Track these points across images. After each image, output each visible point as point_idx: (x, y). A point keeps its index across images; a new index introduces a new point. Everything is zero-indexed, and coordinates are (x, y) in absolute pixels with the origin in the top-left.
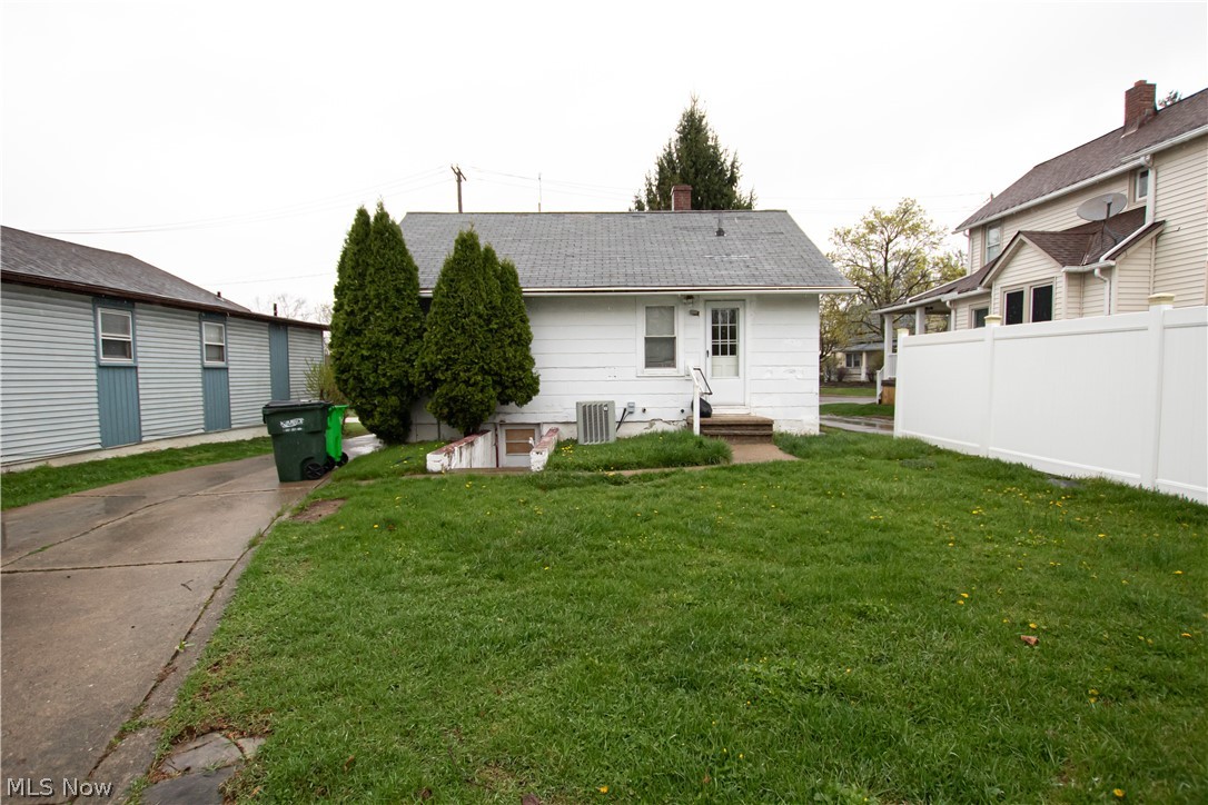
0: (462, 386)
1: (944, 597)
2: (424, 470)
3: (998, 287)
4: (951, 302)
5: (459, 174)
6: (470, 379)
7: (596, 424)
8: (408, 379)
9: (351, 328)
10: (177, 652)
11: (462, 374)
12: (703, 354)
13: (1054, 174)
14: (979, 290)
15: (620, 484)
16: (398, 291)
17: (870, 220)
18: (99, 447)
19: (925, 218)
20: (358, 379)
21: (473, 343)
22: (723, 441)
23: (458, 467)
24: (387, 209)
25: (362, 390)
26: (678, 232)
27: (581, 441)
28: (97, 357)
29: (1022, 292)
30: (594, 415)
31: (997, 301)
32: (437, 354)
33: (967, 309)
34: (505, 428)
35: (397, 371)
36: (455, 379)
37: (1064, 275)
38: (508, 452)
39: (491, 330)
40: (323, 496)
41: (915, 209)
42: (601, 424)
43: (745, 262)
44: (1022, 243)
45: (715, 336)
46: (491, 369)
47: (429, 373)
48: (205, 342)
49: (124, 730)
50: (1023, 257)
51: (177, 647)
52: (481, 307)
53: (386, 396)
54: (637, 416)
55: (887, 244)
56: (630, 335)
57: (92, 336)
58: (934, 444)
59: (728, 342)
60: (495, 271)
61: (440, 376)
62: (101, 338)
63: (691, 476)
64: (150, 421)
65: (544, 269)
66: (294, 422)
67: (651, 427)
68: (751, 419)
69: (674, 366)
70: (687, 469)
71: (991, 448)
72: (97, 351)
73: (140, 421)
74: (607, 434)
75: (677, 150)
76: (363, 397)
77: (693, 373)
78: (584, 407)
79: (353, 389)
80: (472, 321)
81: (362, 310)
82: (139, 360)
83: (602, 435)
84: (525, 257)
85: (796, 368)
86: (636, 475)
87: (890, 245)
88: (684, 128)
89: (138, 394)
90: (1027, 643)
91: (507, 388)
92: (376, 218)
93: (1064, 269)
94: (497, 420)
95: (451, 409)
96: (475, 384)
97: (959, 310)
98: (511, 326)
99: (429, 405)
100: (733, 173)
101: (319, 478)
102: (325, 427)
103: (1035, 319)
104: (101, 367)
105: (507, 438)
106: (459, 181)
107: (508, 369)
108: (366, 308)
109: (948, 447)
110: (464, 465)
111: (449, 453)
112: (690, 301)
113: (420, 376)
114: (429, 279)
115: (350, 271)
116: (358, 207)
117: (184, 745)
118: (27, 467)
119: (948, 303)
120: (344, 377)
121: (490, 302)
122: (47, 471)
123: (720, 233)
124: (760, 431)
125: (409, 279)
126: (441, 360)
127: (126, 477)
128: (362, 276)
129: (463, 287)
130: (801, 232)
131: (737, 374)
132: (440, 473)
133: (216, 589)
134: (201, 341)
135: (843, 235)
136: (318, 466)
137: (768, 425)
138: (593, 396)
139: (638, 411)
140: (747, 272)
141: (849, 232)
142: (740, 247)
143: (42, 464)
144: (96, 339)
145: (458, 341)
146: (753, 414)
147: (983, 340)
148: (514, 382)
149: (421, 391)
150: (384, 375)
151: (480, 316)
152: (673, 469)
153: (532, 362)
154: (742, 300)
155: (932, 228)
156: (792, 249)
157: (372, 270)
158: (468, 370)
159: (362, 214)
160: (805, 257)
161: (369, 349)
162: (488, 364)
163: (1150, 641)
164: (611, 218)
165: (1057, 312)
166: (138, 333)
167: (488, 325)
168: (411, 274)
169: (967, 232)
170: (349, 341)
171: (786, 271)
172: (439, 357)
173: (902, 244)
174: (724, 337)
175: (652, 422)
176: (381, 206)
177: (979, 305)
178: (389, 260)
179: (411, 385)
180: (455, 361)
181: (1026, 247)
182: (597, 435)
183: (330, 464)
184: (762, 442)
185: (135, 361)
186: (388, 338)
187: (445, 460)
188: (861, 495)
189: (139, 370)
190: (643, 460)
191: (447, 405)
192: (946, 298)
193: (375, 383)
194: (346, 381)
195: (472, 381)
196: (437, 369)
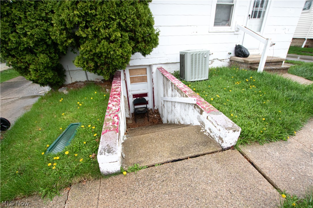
0: (104, 42)
7: (199, 67)
8: (50, 38)
11: (102, 31)
12: (247, 15)
27: (189, 79)
30: (198, 61)
32: (73, 9)
35: (37, 30)
36: (95, 36)
38: (131, 83)
42: (202, 67)
46: (127, 26)
47: (70, 31)
53: (36, 54)
59: (259, 9)
61: (80, 33)
67: (212, 63)
69: (229, 25)
74: (205, 73)
78: (193, 55)
83: (202, 74)
95: (96, 63)
99: (76, 61)
105: (130, 75)
113: (61, 34)
124: (277, 65)
126: (78, 16)
131: (260, 31)
137: (282, 62)
149: (66, 48)
150: (25, 35)
158: (107, 27)
162: (124, 21)
172: (76, 12)
175: (213, 60)
179: (55, 44)
180: (93, 17)
182: (198, 74)
184: (284, 73)
191: (92, 60)
195: (113, 37)
196: (76, 26)
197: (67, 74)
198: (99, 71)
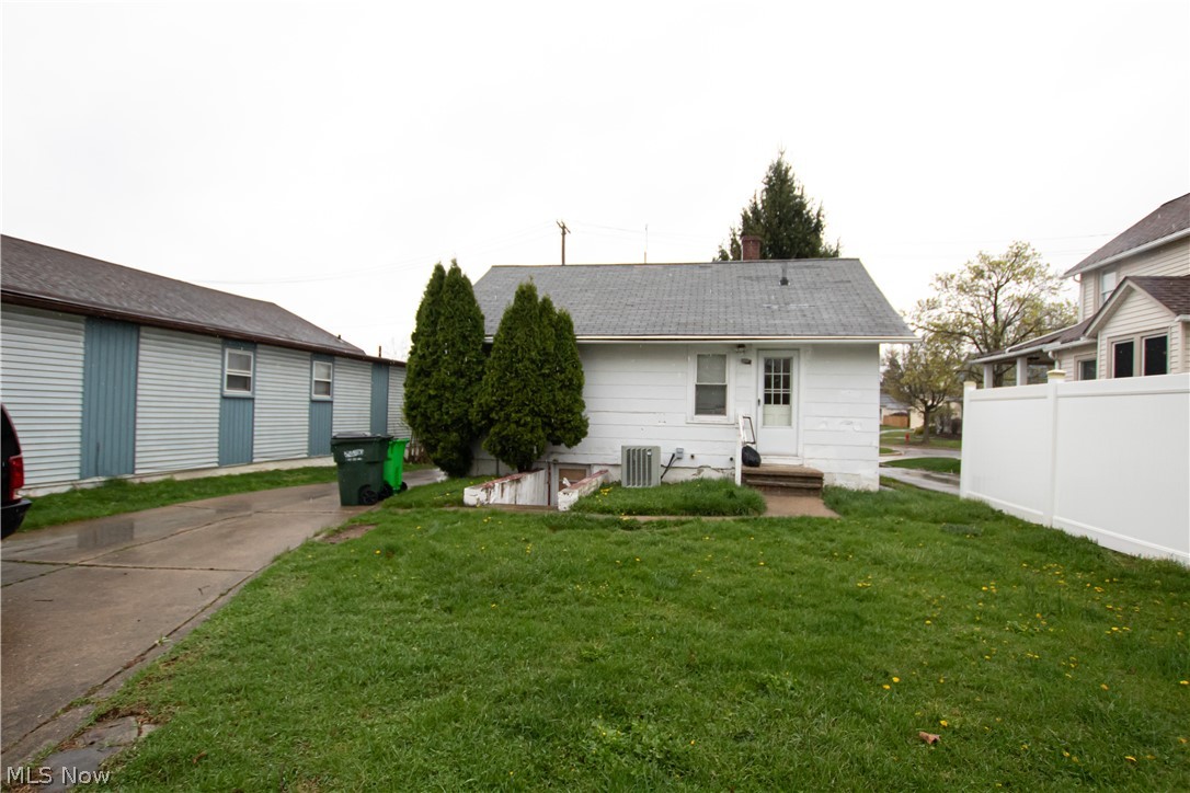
0: (513, 426)
1: (871, 679)
2: (461, 503)
3: (1105, 337)
4: (1054, 352)
5: (564, 228)
6: (520, 420)
7: (639, 468)
8: (467, 418)
9: (422, 369)
10: (155, 645)
11: (513, 415)
12: (754, 402)
13: (1181, 212)
14: (1083, 341)
15: (631, 529)
16: (464, 337)
17: (976, 264)
18: (216, 465)
19: (1040, 261)
20: (424, 415)
21: (525, 387)
22: (758, 492)
23: (499, 501)
24: (460, 265)
25: (427, 426)
26: (742, 281)
27: (624, 484)
28: (222, 389)
29: (1132, 343)
30: (638, 460)
31: (1104, 352)
32: (493, 396)
33: (1072, 360)
34: (558, 467)
35: (458, 410)
36: (507, 419)
37: (1180, 324)
39: (543, 375)
40: (361, 520)
41: (1028, 252)
42: (644, 469)
43: (803, 311)
44: (1130, 291)
45: (767, 384)
46: (540, 411)
47: (486, 413)
48: (315, 379)
49: (71, 705)
50: (1131, 305)
51: (157, 642)
52: (533, 354)
53: (449, 432)
54: (686, 462)
55: (997, 290)
56: (680, 383)
57: (219, 371)
58: (997, 508)
59: (781, 391)
60: (550, 320)
61: (493, 415)
62: (226, 373)
63: (702, 525)
64: (261, 445)
65: (602, 317)
66: (355, 453)
67: (699, 473)
68: (804, 471)
69: (724, 413)
70: (704, 519)
71: (1055, 517)
72: (222, 384)
73: (252, 445)
74: (650, 479)
75: (763, 201)
76: (429, 432)
77: (741, 421)
78: (630, 450)
79: (420, 425)
80: (525, 366)
81: (431, 354)
82: (257, 392)
83: (644, 478)
84: (588, 306)
85: (853, 420)
86: (651, 522)
87: (1000, 291)
88: (770, 179)
89: (253, 422)
90: (924, 741)
91: (556, 429)
92: (450, 272)
93: (1178, 318)
94: (551, 460)
96: (525, 424)
97: (1063, 362)
98: (562, 371)
99: (486, 443)
100: (819, 221)
101: (372, 504)
102: (386, 458)
103: (1148, 372)
104: (224, 398)
105: (560, 477)
106: (564, 234)
107: (557, 412)
108: (436, 352)
109: (1012, 513)
110: (507, 500)
111: (488, 489)
112: (741, 349)
113: (478, 415)
114: (492, 326)
115: (424, 320)
116: (435, 263)
117: (106, 723)
118: (155, 479)
119: (1050, 354)
120: (413, 413)
121: (544, 349)
122: (169, 483)
123: (784, 282)
124: (808, 483)
125: (475, 327)
126: (495, 401)
127: (227, 492)
128: (434, 323)
129: (519, 334)
130: (871, 280)
131: (790, 424)
132: (474, 506)
133: (222, 595)
134: (311, 377)
135: (945, 282)
136: (373, 493)
137: (818, 478)
138: (638, 441)
139: (687, 457)
140: (803, 321)
141: (952, 277)
142: (801, 295)
143: (168, 477)
144: (222, 374)
145: (511, 384)
146: (806, 466)
147: (1045, 397)
148: (562, 424)
149: (478, 429)
150: (447, 413)
151: (533, 362)
152: (691, 518)
153: (583, 405)
154: (796, 349)
155: (1050, 272)
156: (856, 298)
157: (442, 319)
158: (519, 411)
159: (439, 269)
160: (869, 306)
161: (436, 389)
162: (538, 406)
163: (1075, 759)
164: (678, 269)
165: (1173, 366)
166: (258, 369)
167: (540, 370)
168: (477, 322)
169: (1078, 277)
170: (419, 381)
171: (844, 321)
172: (494, 398)
173: (1014, 289)
174: (777, 386)
175: (700, 469)
176: (454, 262)
177: (1086, 356)
178: (457, 309)
179: (470, 423)
180: (508, 402)
181: (1134, 294)
182: (639, 479)
183: (386, 491)
184: (808, 495)
185: (253, 393)
186: (453, 379)
187: (482, 495)
188: (868, 559)
189: (256, 401)
190: (669, 506)
191: (500, 443)
192: (1049, 348)
193: (439, 420)
194: (415, 417)
195: (522, 422)
196: (492, 409)
197: (475, 463)
198: (506, 458)
